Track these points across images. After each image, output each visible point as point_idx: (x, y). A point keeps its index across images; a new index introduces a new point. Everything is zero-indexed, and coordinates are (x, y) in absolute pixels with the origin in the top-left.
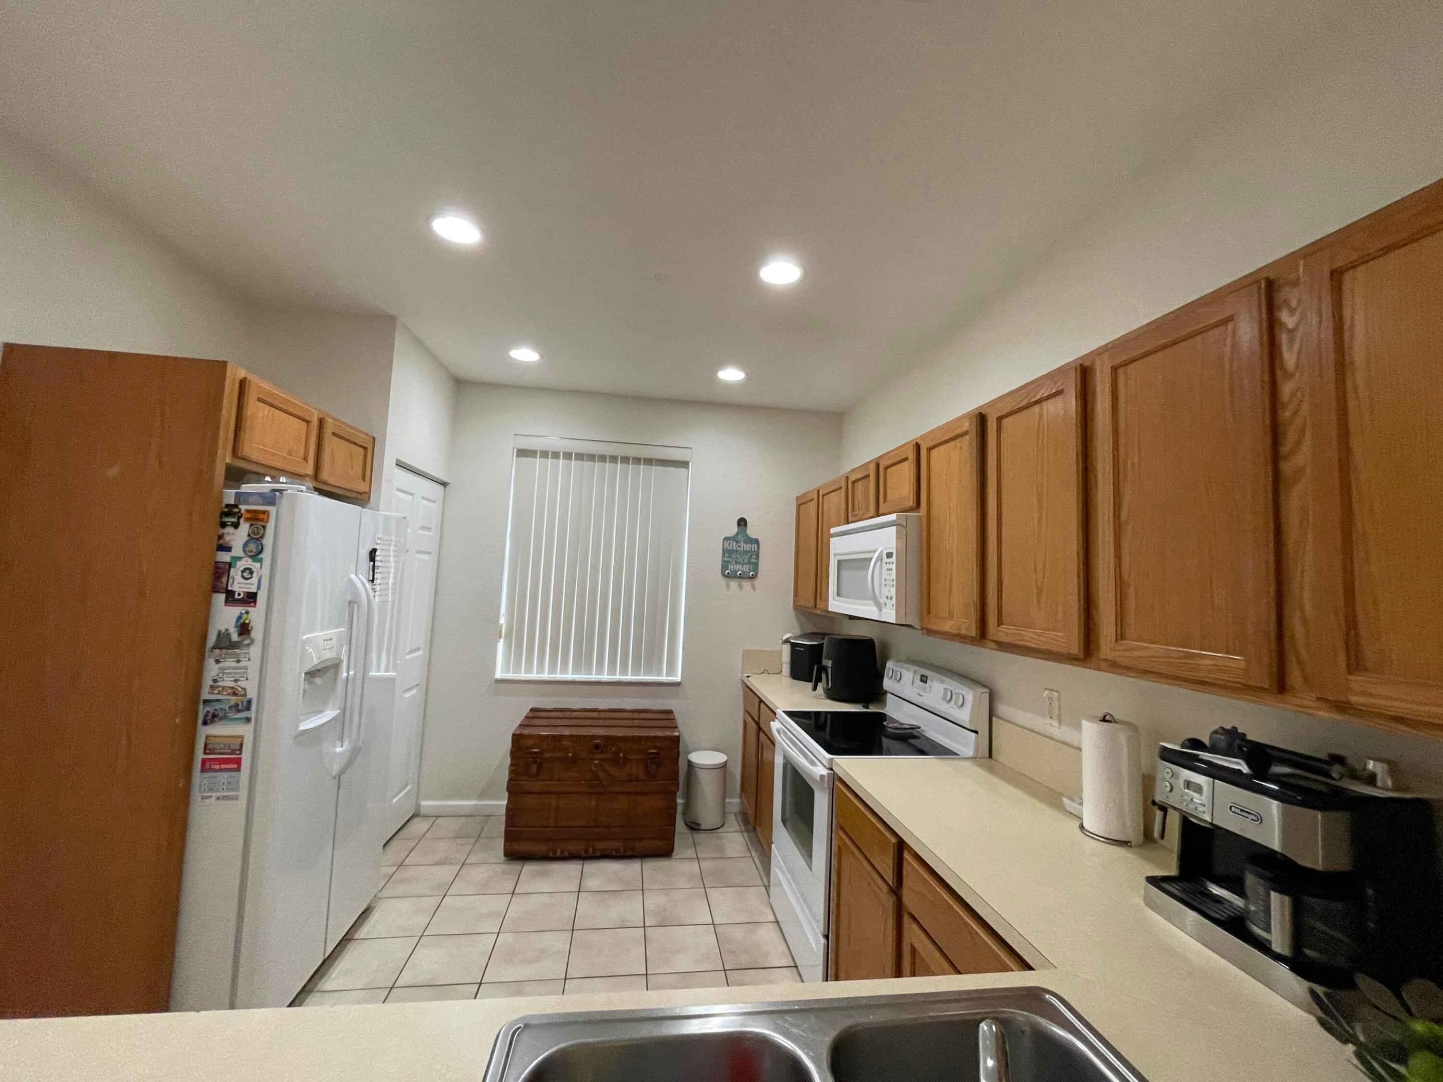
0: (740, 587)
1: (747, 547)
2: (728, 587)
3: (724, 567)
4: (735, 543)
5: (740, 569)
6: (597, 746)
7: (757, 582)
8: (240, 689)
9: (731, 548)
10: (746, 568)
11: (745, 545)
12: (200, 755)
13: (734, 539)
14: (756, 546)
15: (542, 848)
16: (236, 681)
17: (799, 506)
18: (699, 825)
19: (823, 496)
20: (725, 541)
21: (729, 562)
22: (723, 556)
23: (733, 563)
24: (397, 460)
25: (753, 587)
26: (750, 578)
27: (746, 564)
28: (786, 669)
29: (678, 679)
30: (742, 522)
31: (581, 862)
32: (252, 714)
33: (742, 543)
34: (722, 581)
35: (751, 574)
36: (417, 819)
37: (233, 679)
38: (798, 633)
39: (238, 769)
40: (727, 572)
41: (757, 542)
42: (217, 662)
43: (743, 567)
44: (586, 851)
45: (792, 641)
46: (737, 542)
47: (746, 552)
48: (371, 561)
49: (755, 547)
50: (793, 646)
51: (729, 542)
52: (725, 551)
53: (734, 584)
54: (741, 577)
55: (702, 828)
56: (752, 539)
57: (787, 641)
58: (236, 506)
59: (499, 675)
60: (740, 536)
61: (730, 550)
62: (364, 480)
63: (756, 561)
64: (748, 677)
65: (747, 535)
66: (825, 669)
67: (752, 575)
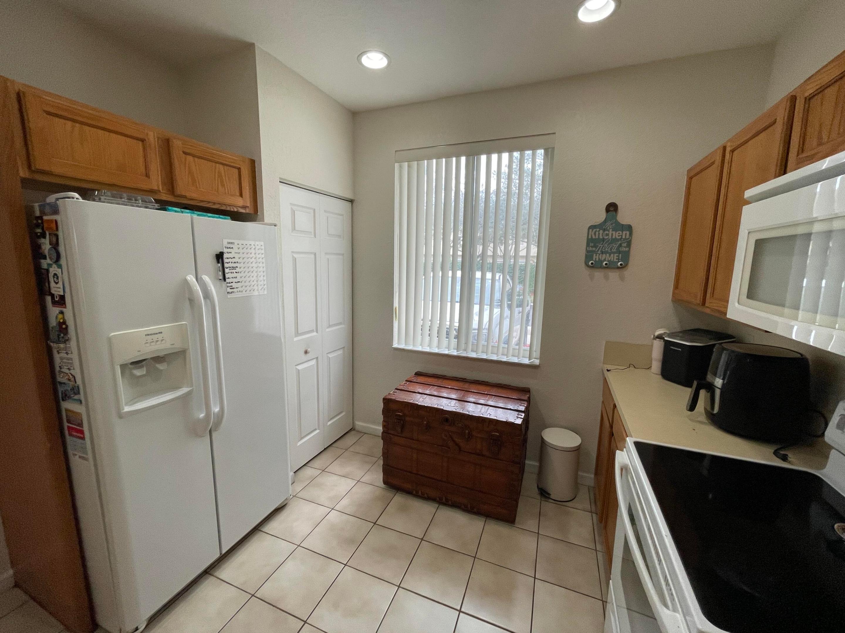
0: (606, 278)
1: (616, 235)
2: (592, 278)
3: (588, 256)
4: (601, 232)
5: (606, 259)
6: (447, 420)
7: (627, 273)
8: (71, 376)
9: (597, 237)
10: (614, 257)
11: (614, 232)
12: (66, 424)
13: (601, 226)
14: (628, 233)
15: (408, 486)
16: (69, 369)
17: (690, 179)
18: (549, 494)
19: (733, 151)
20: (591, 230)
21: (594, 251)
22: (588, 245)
23: (599, 252)
24: (280, 178)
25: (622, 278)
26: (618, 268)
27: (614, 253)
28: (656, 366)
29: (537, 362)
30: (612, 208)
31: (437, 505)
32: (82, 396)
33: (611, 230)
34: (585, 272)
35: (619, 263)
36: (353, 432)
37: (67, 368)
38: (677, 328)
39: (83, 438)
40: (591, 262)
41: (629, 228)
42: (59, 353)
43: (610, 256)
44: (441, 499)
45: (666, 339)
46: (604, 230)
47: (615, 240)
48: (218, 262)
49: (626, 234)
50: (667, 343)
51: (595, 230)
52: (589, 241)
53: (598, 274)
54: (607, 267)
55: (551, 497)
56: (623, 225)
57: (660, 337)
58: (41, 218)
59: (395, 345)
60: (609, 223)
61: (595, 239)
62: (241, 195)
63: (627, 249)
64: (608, 371)
65: (617, 223)
66: (710, 388)
67: (621, 264)
